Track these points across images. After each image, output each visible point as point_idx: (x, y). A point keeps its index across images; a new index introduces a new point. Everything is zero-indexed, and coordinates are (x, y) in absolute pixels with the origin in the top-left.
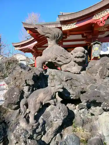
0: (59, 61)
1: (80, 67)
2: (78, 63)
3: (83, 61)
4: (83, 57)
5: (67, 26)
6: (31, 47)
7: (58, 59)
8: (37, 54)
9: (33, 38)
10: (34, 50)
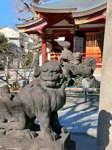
0: (69, 59)
1: (79, 62)
2: (77, 60)
3: (80, 59)
4: (79, 57)
5: (79, 20)
6: (39, 29)
7: (69, 58)
8: (45, 37)
9: (42, 19)
10: (41, 32)
